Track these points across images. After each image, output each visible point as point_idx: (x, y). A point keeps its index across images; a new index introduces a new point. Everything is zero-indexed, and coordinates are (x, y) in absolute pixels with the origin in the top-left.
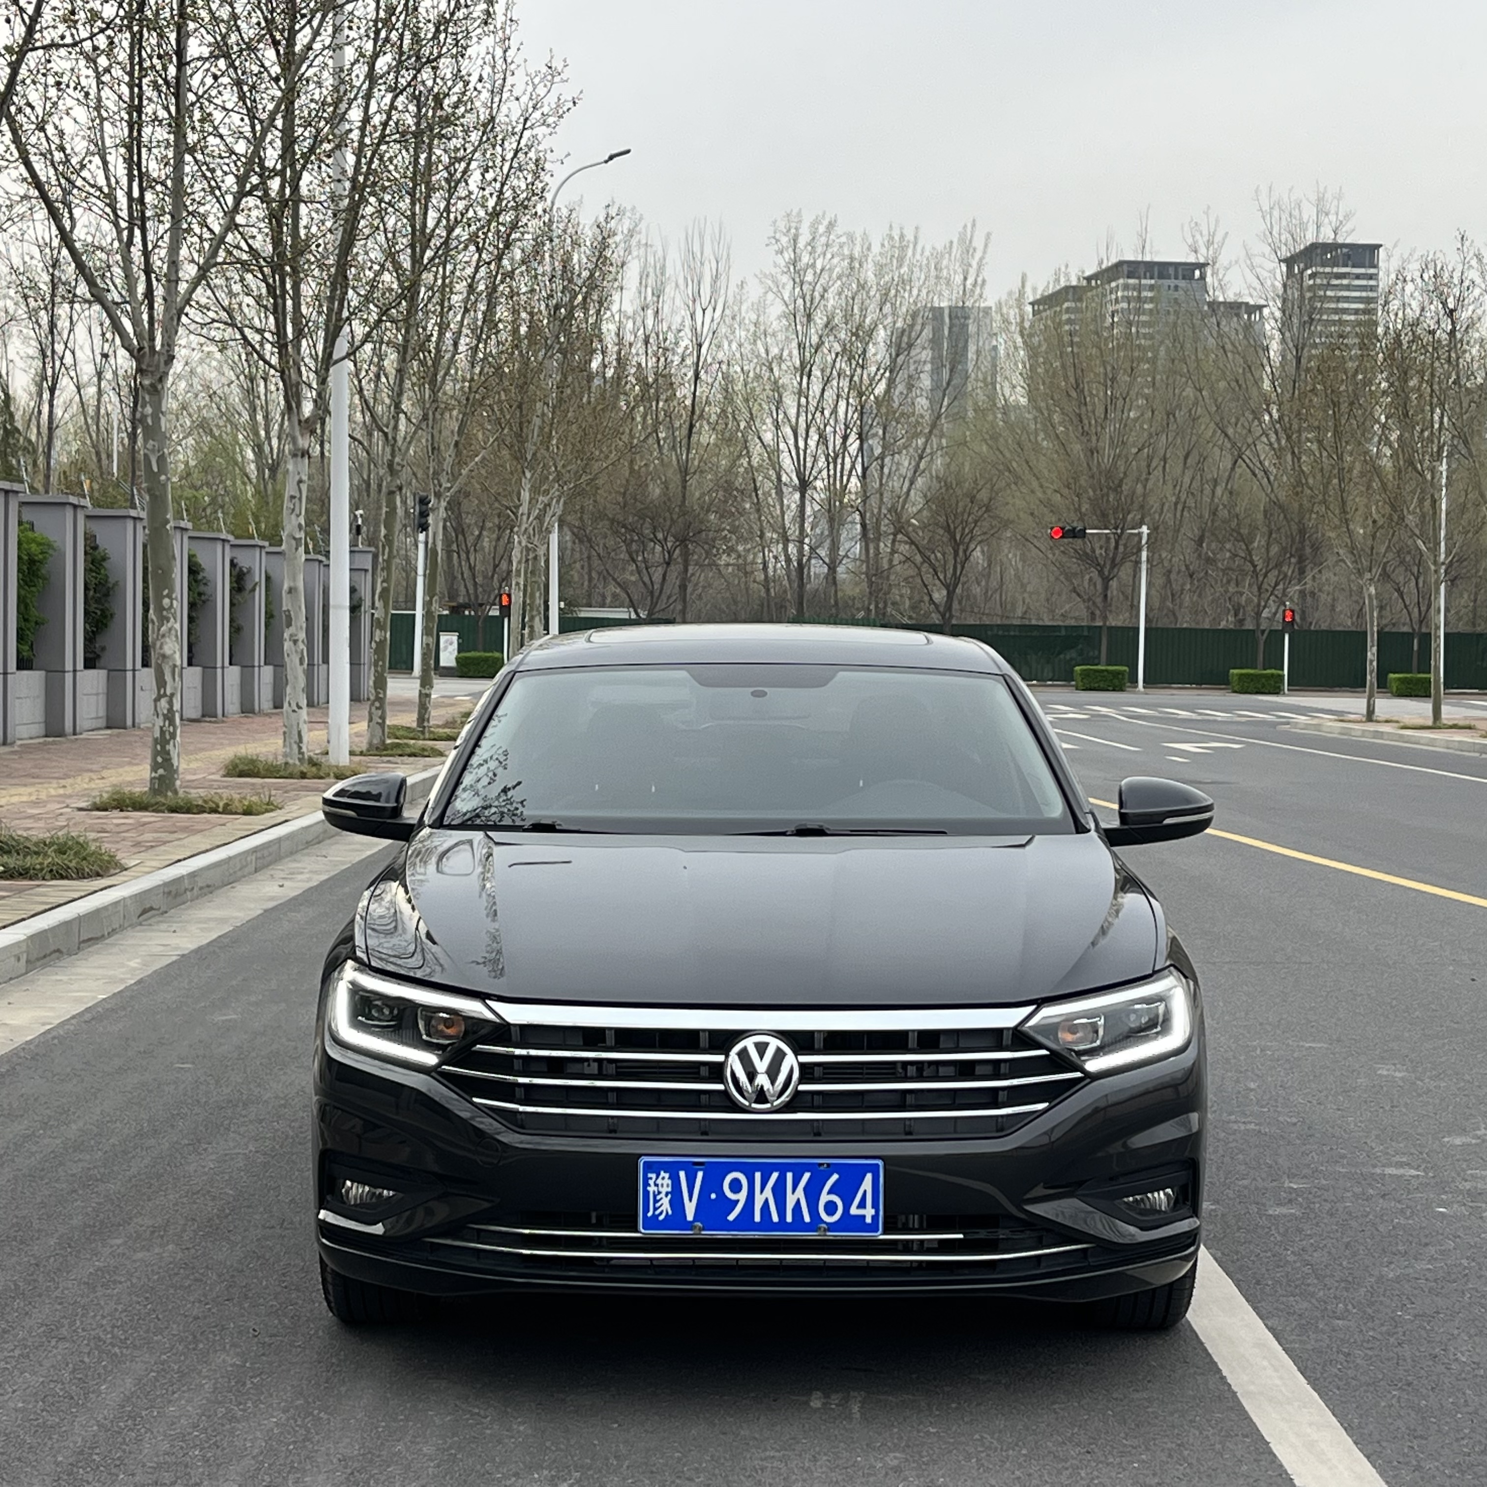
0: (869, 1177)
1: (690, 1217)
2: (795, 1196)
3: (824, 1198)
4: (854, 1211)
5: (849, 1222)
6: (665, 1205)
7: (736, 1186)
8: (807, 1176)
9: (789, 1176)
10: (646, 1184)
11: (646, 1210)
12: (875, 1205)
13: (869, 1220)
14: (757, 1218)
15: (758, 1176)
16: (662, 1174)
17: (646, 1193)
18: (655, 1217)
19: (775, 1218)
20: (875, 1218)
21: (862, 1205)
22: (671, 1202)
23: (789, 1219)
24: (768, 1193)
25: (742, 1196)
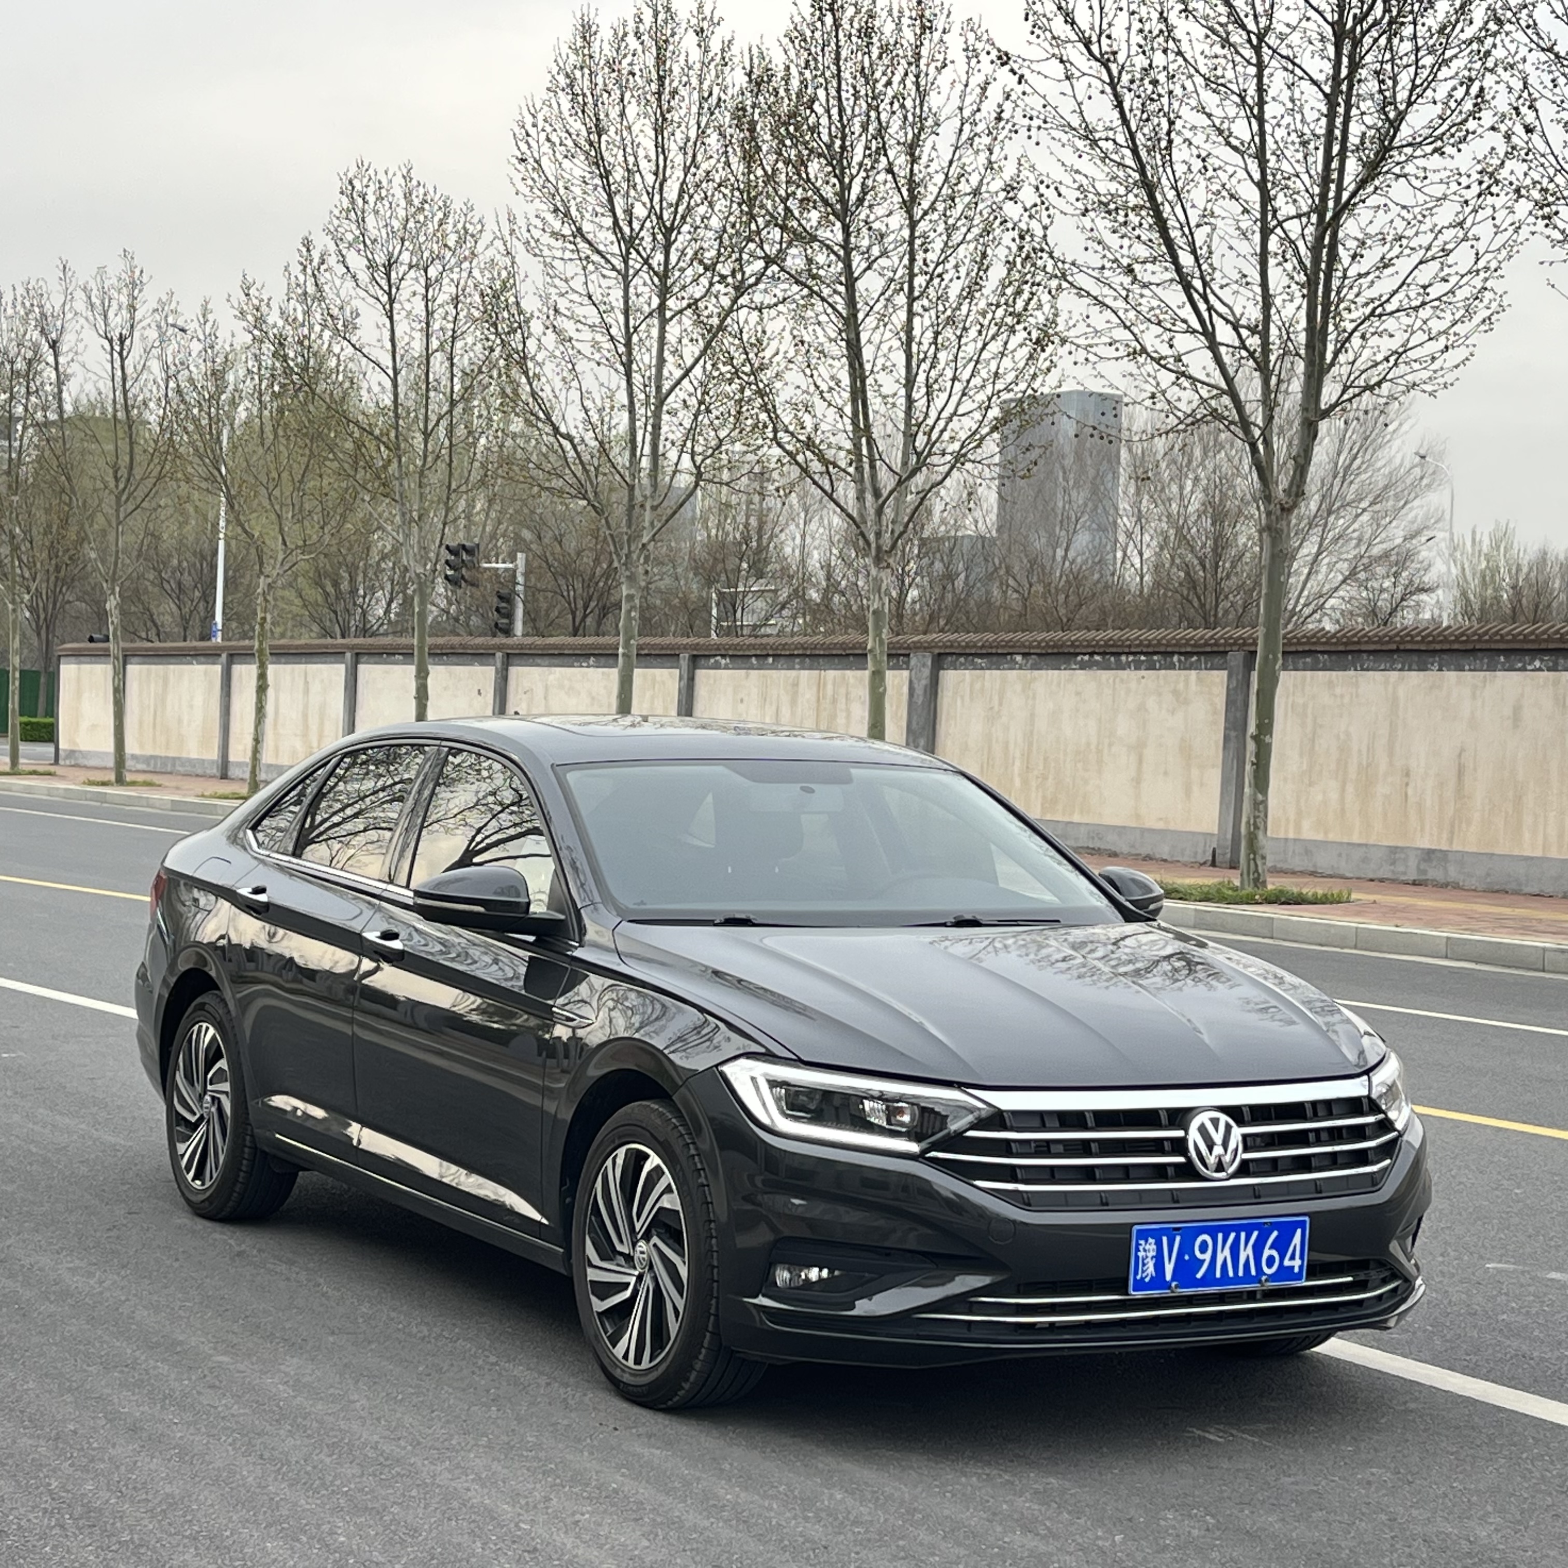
0: (1299, 1231)
1: (1168, 1277)
2: (1246, 1253)
3: (1267, 1253)
4: (1287, 1263)
5: (1285, 1272)
6: (1151, 1269)
7: (1203, 1249)
8: (1255, 1234)
9: (1243, 1235)
10: (1138, 1250)
11: (1136, 1273)
12: (1302, 1258)
13: (1296, 1270)
14: (1218, 1275)
15: (1220, 1236)
16: (1151, 1240)
17: (1137, 1257)
18: (1143, 1279)
19: (1231, 1274)
20: (1301, 1267)
21: (1292, 1258)
22: (1155, 1265)
23: (1241, 1274)
24: (1227, 1252)
25: (1207, 1256)
